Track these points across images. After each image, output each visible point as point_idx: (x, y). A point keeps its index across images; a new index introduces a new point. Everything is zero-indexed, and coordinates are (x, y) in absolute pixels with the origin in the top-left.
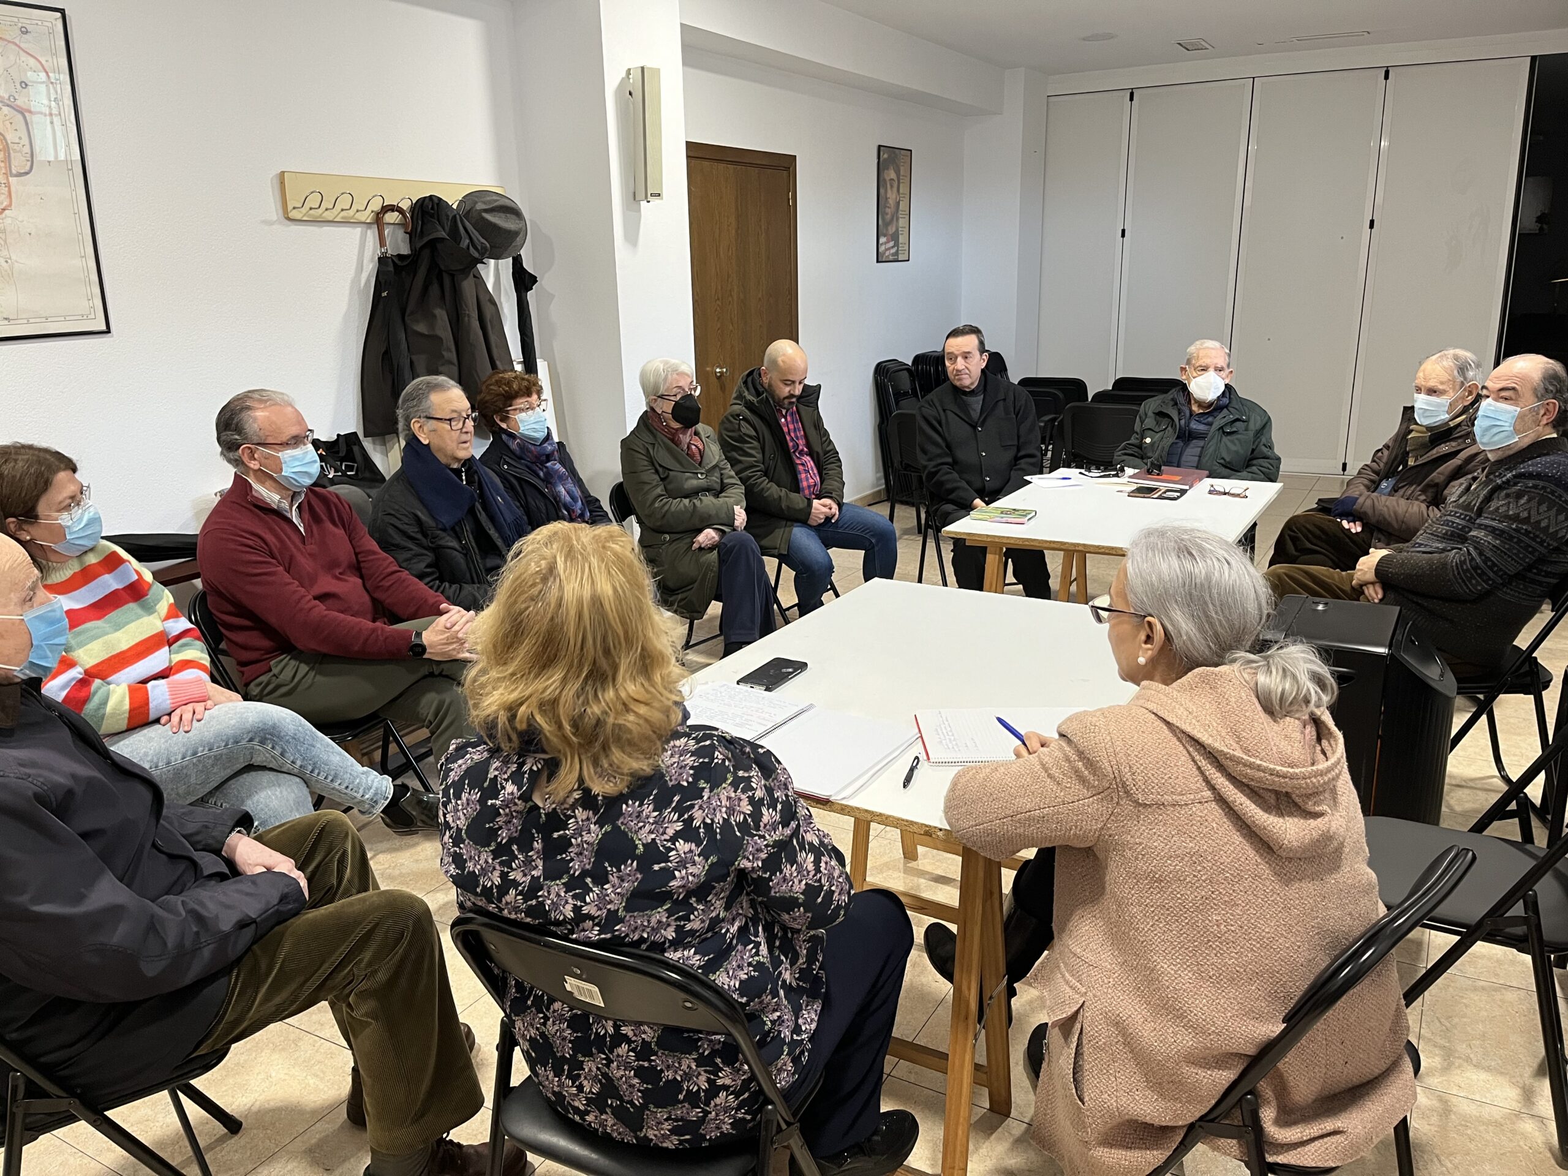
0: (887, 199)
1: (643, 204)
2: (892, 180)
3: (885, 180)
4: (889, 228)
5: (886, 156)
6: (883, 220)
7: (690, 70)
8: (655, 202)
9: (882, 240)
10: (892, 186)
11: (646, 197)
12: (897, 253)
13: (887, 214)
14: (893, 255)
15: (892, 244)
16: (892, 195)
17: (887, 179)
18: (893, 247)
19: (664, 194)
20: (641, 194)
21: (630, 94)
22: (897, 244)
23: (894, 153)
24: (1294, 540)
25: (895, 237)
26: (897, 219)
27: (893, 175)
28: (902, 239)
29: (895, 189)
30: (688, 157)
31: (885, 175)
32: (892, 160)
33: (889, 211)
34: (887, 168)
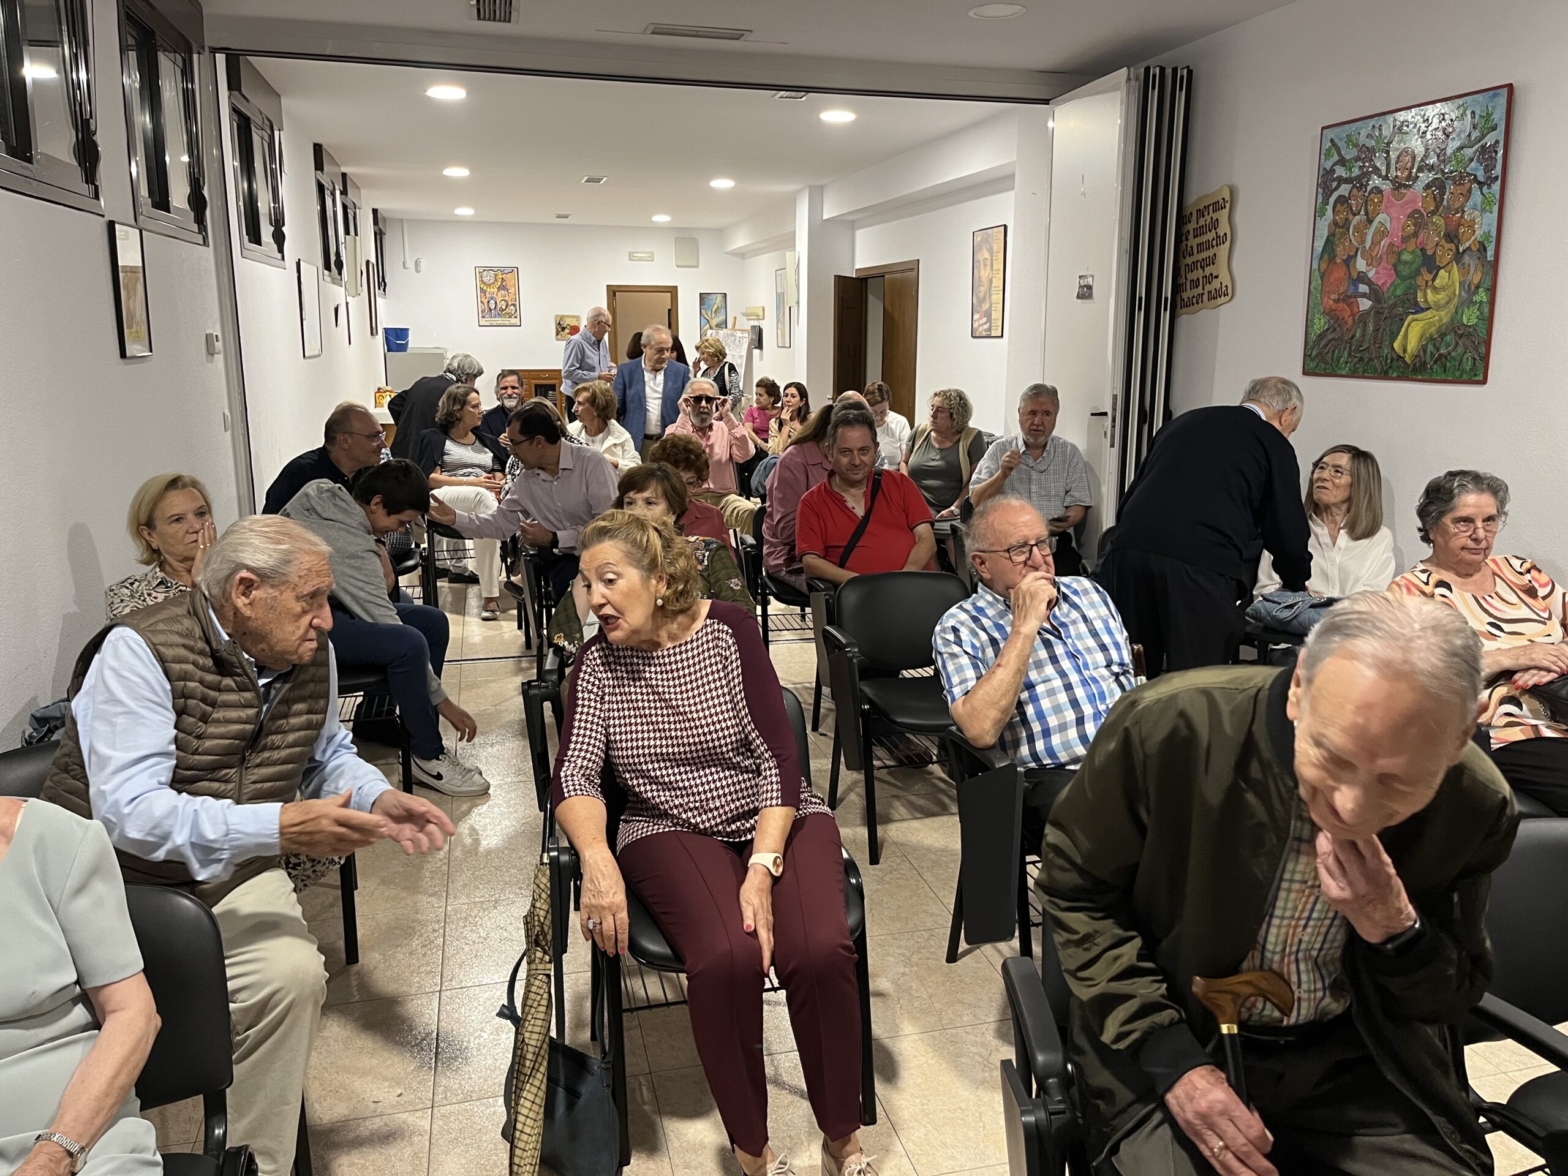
0: (981, 277)
2: (986, 258)
4: (983, 305)
6: (978, 298)
13: (982, 292)
16: (985, 274)
18: (987, 324)
25: (990, 314)
29: (988, 267)
31: (978, 257)
32: (985, 241)
33: (982, 289)
34: (981, 250)
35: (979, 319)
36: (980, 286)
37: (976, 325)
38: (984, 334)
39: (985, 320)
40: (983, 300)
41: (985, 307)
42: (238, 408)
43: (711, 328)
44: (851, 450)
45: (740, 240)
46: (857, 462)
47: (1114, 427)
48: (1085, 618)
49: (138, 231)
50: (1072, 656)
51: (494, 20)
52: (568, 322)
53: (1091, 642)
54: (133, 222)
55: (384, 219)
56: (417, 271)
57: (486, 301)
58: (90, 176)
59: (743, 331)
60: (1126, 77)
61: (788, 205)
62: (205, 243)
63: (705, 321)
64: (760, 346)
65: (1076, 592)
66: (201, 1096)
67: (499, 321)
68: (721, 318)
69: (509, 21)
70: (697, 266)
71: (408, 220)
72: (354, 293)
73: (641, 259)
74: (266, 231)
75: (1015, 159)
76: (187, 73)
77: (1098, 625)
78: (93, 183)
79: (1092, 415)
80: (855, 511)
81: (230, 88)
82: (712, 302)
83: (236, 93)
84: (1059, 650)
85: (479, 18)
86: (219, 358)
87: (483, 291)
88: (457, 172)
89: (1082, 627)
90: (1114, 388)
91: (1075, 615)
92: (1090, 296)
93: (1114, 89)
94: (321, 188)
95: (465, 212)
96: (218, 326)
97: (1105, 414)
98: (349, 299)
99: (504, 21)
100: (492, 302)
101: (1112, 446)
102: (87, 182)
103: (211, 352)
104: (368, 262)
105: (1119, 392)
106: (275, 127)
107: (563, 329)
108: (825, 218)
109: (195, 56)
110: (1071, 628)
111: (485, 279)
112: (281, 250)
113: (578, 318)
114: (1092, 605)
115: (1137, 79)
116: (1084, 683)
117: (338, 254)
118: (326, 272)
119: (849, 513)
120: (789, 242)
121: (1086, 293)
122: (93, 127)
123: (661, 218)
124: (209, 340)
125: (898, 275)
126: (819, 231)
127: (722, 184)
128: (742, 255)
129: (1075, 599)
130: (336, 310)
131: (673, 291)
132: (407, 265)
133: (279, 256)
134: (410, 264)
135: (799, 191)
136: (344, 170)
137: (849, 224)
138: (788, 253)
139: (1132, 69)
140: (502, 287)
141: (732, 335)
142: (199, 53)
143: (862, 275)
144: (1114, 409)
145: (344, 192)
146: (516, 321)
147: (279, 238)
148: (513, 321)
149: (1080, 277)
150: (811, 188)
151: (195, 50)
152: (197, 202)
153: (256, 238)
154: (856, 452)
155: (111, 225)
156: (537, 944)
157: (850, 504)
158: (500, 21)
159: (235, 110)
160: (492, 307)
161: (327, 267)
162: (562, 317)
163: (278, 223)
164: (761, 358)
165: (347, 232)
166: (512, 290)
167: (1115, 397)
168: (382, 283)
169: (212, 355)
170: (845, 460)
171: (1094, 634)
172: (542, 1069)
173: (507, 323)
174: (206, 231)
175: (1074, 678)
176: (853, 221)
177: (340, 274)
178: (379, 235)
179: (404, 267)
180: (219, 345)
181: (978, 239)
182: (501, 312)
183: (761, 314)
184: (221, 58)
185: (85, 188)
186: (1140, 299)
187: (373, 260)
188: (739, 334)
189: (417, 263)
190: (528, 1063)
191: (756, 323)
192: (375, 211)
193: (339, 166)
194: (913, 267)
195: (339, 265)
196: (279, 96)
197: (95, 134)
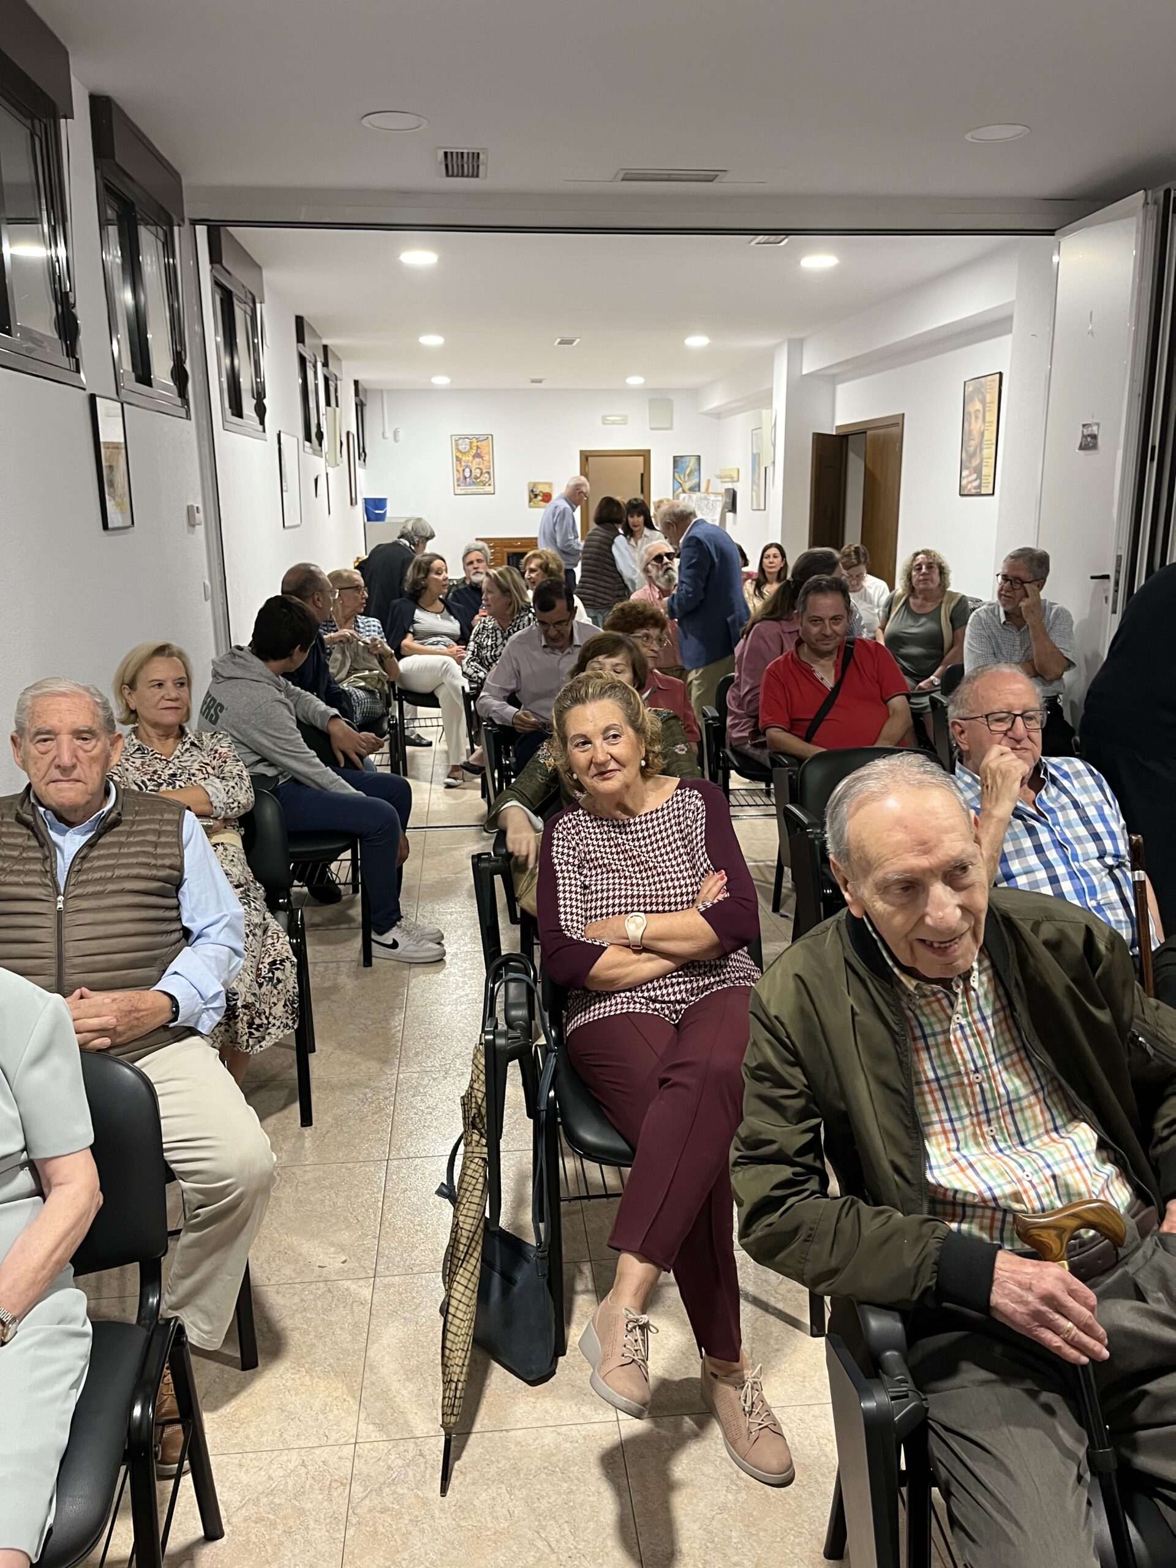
0: (972, 431)
2: (977, 410)
4: (974, 460)
13: (972, 446)
16: (976, 428)
17: (973, 409)
18: (977, 481)
25: (978, 470)
31: (969, 408)
32: (978, 390)
33: (973, 443)
34: (972, 400)
35: (968, 476)
36: (970, 440)
37: (964, 482)
38: (973, 491)
39: (974, 476)
40: (972, 456)
41: (975, 462)
42: (218, 578)
43: (684, 492)
44: (822, 619)
45: (716, 400)
46: (829, 632)
47: (1116, 591)
48: (1076, 805)
49: (119, 405)
50: (1060, 846)
51: (463, 176)
52: (540, 489)
53: (1082, 831)
54: (115, 396)
55: (365, 390)
56: (396, 441)
57: (461, 470)
58: (71, 351)
59: (716, 494)
60: (1142, 201)
61: (767, 359)
62: (188, 417)
63: (677, 485)
64: (733, 508)
65: (1066, 775)
66: (137, 1263)
67: (474, 489)
68: (695, 481)
69: (477, 176)
70: (670, 428)
71: (388, 391)
72: (333, 463)
73: (614, 423)
74: (248, 404)
75: (1013, 298)
76: (168, 247)
77: (1091, 812)
78: (74, 357)
79: (1092, 578)
80: (823, 682)
81: (212, 262)
82: (684, 465)
83: (218, 266)
84: (1045, 837)
85: (448, 175)
86: (200, 530)
87: (458, 459)
88: (432, 340)
89: (1073, 814)
90: (1118, 548)
91: (1064, 799)
92: (1094, 447)
93: (1128, 215)
94: (302, 360)
95: (441, 381)
96: (200, 499)
97: (1107, 577)
98: (330, 470)
99: (473, 176)
100: (467, 470)
101: (1114, 612)
102: (68, 356)
103: (192, 524)
104: (348, 433)
105: (1124, 553)
106: (257, 300)
107: (536, 496)
108: (804, 372)
109: (176, 229)
110: (1059, 814)
111: (460, 447)
112: (262, 423)
113: (550, 484)
114: (1085, 789)
115: (1156, 203)
116: (1072, 876)
117: (319, 425)
118: (307, 444)
119: (817, 684)
120: (766, 399)
121: (1089, 443)
122: (72, 300)
123: (635, 381)
124: (191, 511)
125: (881, 431)
126: (798, 388)
127: (697, 341)
128: (717, 415)
129: (1066, 783)
130: (316, 480)
131: (646, 455)
132: (387, 435)
133: (260, 428)
134: (389, 434)
135: (779, 345)
136: (325, 342)
137: (830, 378)
138: (764, 412)
139: (1150, 192)
140: (478, 455)
141: (706, 499)
142: (179, 225)
143: (842, 432)
144: (1118, 572)
145: (325, 364)
146: (490, 489)
147: (261, 410)
148: (487, 489)
149: (1084, 426)
150: (790, 341)
151: (175, 222)
152: (180, 376)
153: (238, 411)
154: (827, 622)
155: (92, 398)
156: (474, 1127)
157: (819, 674)
158: (468, 176)
159: (217, 283)
160: (467, 474)
161: (308, 438)
162: (535, 485)
163: (259, 395)
164: (735, 522)
165: (328, 404)
166: (486, 458)
167: (1119, 558)
168: (363, 453)
169: (193, 526)
170: (815, 630)
171: (1086, 821)
172: (476, 1254)
173: (482, 491)
174: (187, 404)
175: (1061, 870)
176: (834, 376)
177: (320, 445)
178: (360, 406)
179: (384, 437)
180: (200, 517)
181: (970, 389)
182: (476, 481)
183: (735, 475)
184: (201, 231)
185: (65, 361)
186: (1153, 448)
187: (354, 431)
188: (712, 497)
189: (395, 433)
190: (461, 1247)
191: (730, 486)
192: (356, 383)
193: (320, 338)
194: (897, 422)
195: (320, 436)
196: (260, 268)
197: (74, 306)
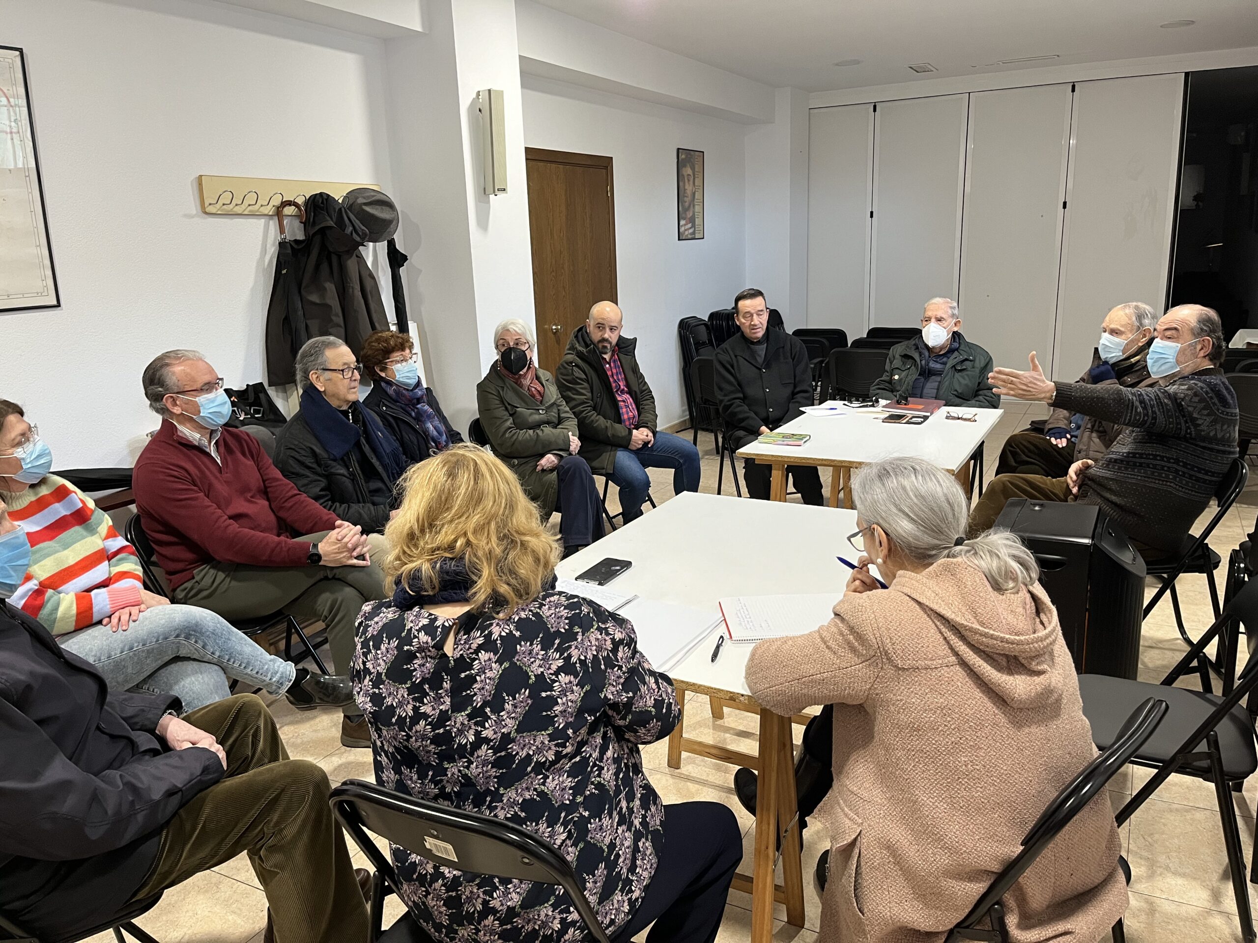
0: (685, 190)
1: (492, 197)
2: (689, 175)
3: (683, 175)
4: (687, 213)
5: (683, 156)
6: (682, 205)
7: (526, 91)
8: (501, 195)
9: (682, 222)
10: (689, 181)
11: (494, 192)
12: (694, 233)
13: (686, 202)
14: (691, 234)
15: (690, 225)
16: (689, 188)
17: (685, 174)
18: (690, 228)
19: (508, 189)
20: (490, 189)
21: (480, 110)
22: (694, 226)
23: (690, 154)
24: (1014, 454)
25: (692, 220)
26: (694, 206)
27: (689, 171)
28: (698, 221)
29: (691, 182)
30: (527, 159)
31: (683, 172)
32: (689, 159)
33: (687, 199)
34: (684, 166)
36: (684, 197)
40: (686, 209)
